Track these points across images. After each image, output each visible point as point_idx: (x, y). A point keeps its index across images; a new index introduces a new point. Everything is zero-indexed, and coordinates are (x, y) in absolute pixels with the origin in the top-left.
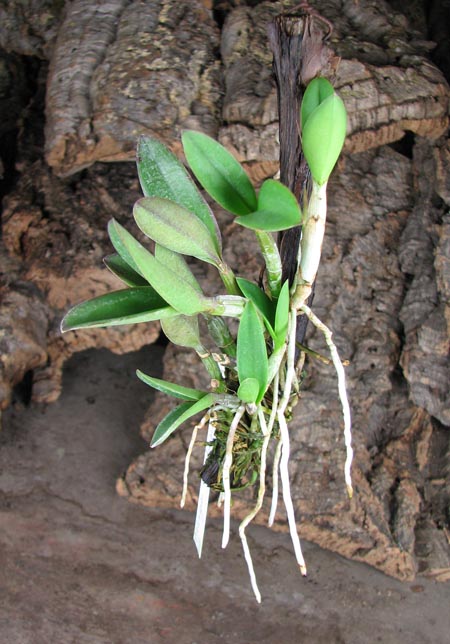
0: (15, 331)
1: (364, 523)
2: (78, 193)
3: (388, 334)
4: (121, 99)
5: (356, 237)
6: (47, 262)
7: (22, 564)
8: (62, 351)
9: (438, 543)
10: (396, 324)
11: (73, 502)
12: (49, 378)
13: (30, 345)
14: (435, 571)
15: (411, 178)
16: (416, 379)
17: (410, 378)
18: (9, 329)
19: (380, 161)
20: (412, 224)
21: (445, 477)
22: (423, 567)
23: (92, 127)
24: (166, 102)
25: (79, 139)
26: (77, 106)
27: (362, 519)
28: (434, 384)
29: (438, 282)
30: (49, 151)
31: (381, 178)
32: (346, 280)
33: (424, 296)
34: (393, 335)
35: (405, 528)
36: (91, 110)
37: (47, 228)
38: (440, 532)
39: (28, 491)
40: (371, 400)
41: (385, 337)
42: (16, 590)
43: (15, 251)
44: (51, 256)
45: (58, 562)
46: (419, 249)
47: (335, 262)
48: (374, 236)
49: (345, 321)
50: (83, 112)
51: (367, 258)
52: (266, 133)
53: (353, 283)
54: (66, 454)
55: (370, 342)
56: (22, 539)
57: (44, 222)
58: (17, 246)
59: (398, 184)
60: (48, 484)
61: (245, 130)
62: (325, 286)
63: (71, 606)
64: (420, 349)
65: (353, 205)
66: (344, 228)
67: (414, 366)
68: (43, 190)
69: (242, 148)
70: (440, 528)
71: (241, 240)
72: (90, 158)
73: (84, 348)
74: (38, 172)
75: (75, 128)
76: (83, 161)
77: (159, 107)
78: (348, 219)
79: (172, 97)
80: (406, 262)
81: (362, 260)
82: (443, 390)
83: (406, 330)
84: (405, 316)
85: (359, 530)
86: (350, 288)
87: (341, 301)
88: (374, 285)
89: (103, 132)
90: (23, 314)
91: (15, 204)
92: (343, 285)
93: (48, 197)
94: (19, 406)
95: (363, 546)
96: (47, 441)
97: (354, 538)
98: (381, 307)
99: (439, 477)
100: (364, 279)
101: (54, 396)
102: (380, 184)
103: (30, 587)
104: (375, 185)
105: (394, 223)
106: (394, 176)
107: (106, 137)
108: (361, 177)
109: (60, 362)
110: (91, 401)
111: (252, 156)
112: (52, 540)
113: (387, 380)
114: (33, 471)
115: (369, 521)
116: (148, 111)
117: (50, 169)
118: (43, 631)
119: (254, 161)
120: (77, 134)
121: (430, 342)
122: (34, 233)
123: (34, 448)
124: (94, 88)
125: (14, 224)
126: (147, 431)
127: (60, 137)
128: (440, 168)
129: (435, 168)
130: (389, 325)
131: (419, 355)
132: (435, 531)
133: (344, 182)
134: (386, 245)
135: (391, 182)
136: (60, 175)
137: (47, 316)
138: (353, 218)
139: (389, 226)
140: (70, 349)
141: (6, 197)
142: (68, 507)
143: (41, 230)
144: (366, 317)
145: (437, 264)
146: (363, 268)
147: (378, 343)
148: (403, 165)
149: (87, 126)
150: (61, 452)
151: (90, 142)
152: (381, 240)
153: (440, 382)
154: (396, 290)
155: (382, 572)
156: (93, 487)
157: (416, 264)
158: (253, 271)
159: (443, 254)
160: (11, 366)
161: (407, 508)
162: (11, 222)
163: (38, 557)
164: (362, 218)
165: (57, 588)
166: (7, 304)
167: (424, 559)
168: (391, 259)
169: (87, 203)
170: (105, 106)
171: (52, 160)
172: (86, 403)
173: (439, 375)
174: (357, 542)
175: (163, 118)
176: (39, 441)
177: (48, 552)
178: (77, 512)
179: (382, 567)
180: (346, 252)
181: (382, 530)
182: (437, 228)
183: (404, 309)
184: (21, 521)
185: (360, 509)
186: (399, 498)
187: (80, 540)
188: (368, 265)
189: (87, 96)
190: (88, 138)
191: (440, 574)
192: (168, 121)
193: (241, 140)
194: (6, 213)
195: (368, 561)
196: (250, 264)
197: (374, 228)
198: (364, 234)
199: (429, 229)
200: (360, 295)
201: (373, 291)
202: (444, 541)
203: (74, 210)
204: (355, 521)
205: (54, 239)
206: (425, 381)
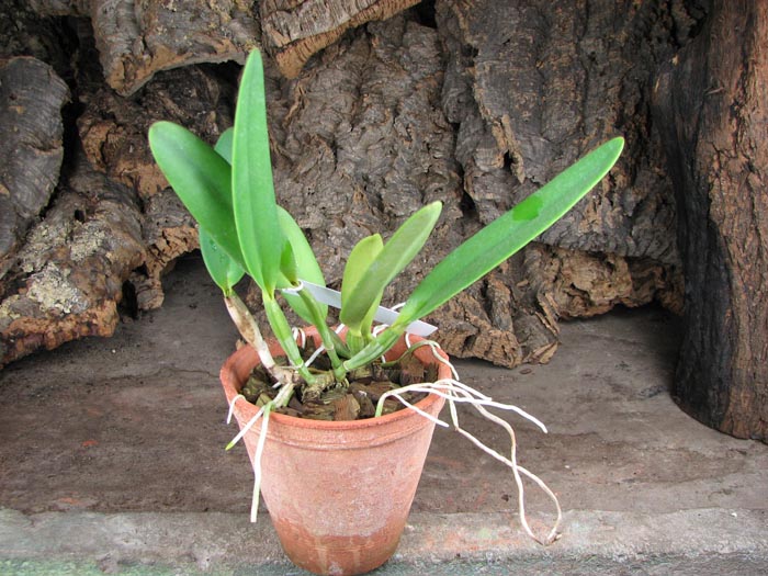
0: (114, 232)
1: (465, 317)
2: (144, 104)
3: (450, 175)
4: (166, 14)
5: (402, 99)
6: (132, 155)
7: (167, 416)
8: (157, 260)
9: (534, 327)
10: (454, 166)
11: (200, 371)
12: (149, 288)
13: (129, 243)
14: (538, 352)
15: (438, 44)
16: (481, 196)
17: (476, 197)
18: (108, 230)
19: (409, 35)
20: (448, 78)
21: (527, 278)
22: (526, 351)
23: (144, 42)
24: (207, 10)
25: (136, 58)
26: (126, 30)
27: (462, 314)
28: (498, 198)
29: (481, 111)
30: (108, 76)
31: (413, 48)
32: (402, 136)
33: (472, 131)
34: (454, 175)
35: (502, 315)
36: (140, 31)
37: (124, 132)
38: (534, 317)
39: (156, 371)
40: (446, 227)
41: (448, 177)
42: (169, 431)
43: (98, 162)
44: (134, 150)
45: (200, 410)
46: (459, 95)
47: (389, 124)
48: (418, 95)
49: (408, 172)
50: (133, 34)
51: (416, 116)
52: (303, 11)
53: (409, 139)
54: (182, 344)
55: (436, 185)
56: (162, 401)
57: (120, 129)
58: (99, 158)
59: (430, 52)
60: (173, 364)
61: (285, 14)
62: (384, 148)
63: (221, 433)
64: (479, 169)
65: (393, 75)
66: (390, 96)
67: (477, 186)
68: (111, 110)
69: (285, 31)
70: (532, 314)
71: (301, 127)
72: (149, 71)
73: (177, 254)
74: (102, 98)
75: (128, 49)
76: (143, 76)
77: (202, 15)
78: (392, 88)
79: (212, 5)
80: (451, 111)
81: (412, 118)
82: (508, 202)
83: (464, 165)
84: (461, 154)
85: (461, 323)
86: (407, 144)
87: (400, 154)
88: (427, 140)
89: (156, 43)
90: (117, 219)
91: (89, 122)
92: (400, 142)
93: (117, 114)
94: (127, 319)
95: (469, 334)
96: (162, 339)
97: (459, 330)
98: (438, 155)
99: (522, 280)
100: (418, 135)
101: (159, 302)
102: (413, 55)
103: (181, 428)
104: (408, 55)
105: (433, 83)
106: (424, 46)
107: (159, 47)
108: (394, 50)
109: (157, 273)
110: (193, 307)
111: (295, 36)
112: (191, 397)
113: (457, 209)
114: (154, 359)
115: (470, 314)
116: (193, 20)
117: (114, 92)
118: (201, 451)
119: (298, 40)
120: (132, 54)
121: (486, 159)
122: (113, 139)
123: (151, 344)
124: (139, 10)
125: (93, 136)
126: (253, 300)
127: (117, 59)
128: (462, 19)
129: (458, 21)
130: (448, 168)
131: (479, 175)
132: (529, 317)
133: (381, 56)
134: (430, 102)
135: (422, 51)
136: (124, 94)
137: (139, 221)
138: (396, 86)
139: (429, 86)
140: (164, 258)
141: (79, 119)
142: (196, 375)
143: (121, 136)
144: (427, 165)
145: (477, 97)
146: (414, 125)
147: (442, 185)
148: (429, 35)
149: (141, 43)
150: (177, 343)
151: (146, 57)
152: (425, 99)
153: (502, 195)
154: (448, 138)
155: (491, 364)
156: (215, 359)
157: (460, 110)
158: (318, 146)
159: (480, 87)
160: (116, 262)
161: (500, 299)
162: (89, 135)
163: (180, 409)
164: (403, 84)
165: (205, 425)
166: (101, 212)
167: (525, 344)
168: (438, 113)
169: (155, 111)
170: (153, 22)
171: (114, 81)
172: (189, 310)
173: (501, 190)
174: (463, 332)
175: (208, 24)
176: (154, 340)
177: (188, 405)
178: (206, 377)
179: (490, 358)
180: (396, 113)
181: (482, 318)
182: (471, 70)
183: (458, 147)
184: (156, 390)
185: (459, 308)
186: (491, 295)
187: (215, 393)
188: (418, 123)
189: (134, 21)
190: (143, 53)
191: (542, 354)
192: (212, 26)
193: (282, 24)
194: (83, 129)
195: (477, 355)
196: (313, 142)
197: (416, 89)
198: (409, 95)
199: (464, 74)
200: (416, 149)
201: (428, 144)
202: (538, 324)
203: (144, 117)
204: (456, 317)
205: (133, 140)
206: (489, 196)
